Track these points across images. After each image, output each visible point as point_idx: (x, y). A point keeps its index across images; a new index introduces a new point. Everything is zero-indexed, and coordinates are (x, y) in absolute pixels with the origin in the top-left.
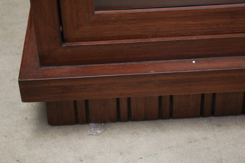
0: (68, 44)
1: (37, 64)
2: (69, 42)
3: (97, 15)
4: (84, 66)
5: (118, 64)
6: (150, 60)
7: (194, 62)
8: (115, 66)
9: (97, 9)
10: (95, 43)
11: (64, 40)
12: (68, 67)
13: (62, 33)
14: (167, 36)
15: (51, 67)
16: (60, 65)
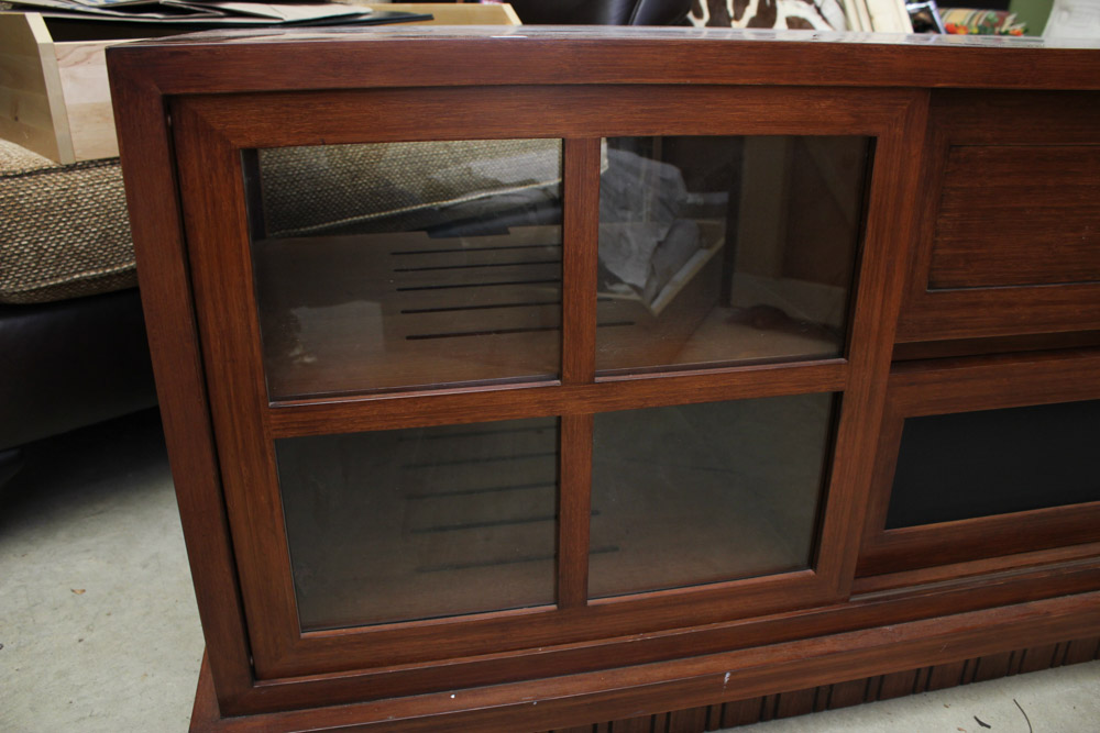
0: (263, 683)
1: (217, 712)
2: (265, 679)
3: (306, 639)
4: (288, 713)
5: (340, 707)
6: (389, 697)
7: (453, 696)
8: (334, 711)
9: (305, 628)
10: (303, 680)
11: (255, 675)
12: (265, 716)
13: (253, 669)
14: (411, 661)
15: (237, 718)
16: (252, 714)
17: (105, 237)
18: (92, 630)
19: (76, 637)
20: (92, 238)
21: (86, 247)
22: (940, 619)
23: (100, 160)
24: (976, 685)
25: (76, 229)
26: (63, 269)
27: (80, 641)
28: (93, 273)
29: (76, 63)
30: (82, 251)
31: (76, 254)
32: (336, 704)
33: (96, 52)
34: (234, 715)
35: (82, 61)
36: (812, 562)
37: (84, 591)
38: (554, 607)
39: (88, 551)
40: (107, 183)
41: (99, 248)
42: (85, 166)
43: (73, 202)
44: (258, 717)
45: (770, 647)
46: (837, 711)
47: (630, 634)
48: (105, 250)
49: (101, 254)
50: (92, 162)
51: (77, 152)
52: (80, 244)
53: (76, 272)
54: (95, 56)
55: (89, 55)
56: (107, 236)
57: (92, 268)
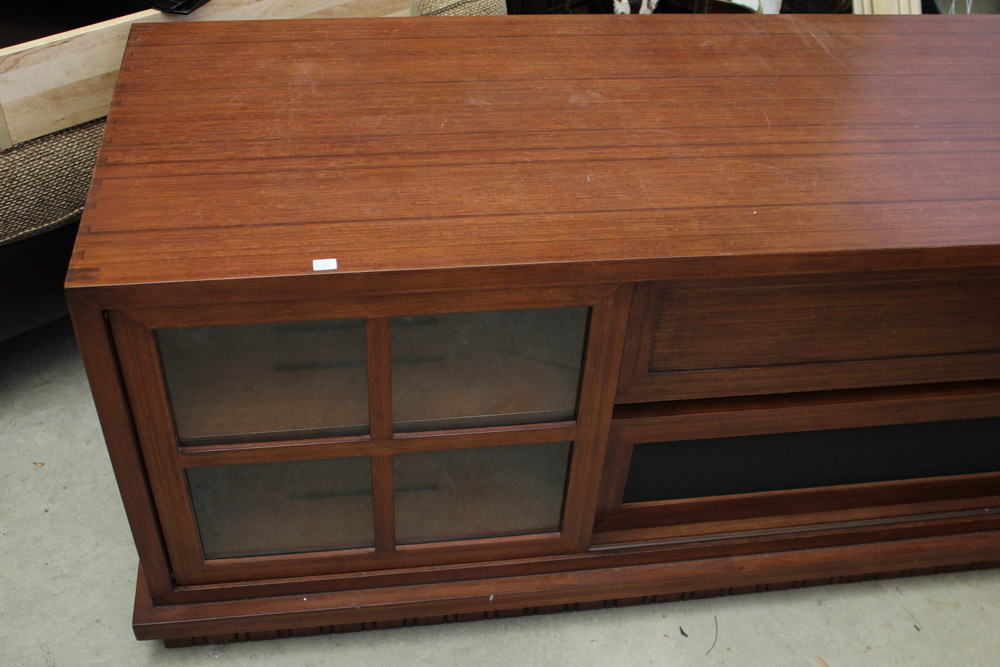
0: (181, 589)
1: (151, 603)
2: (180, 585)
3: (208, 565)
4: (197, 605)
5: (230, 602)
7: (305, 599)
10: (206, 587)
11: (175, 583)
12: (182, 606)
13: (173, 580)
14: (278, 577)
15: (164, 607)
17: (42, 202)
18: (54, 502)
19: (43, 508)
20: (32, 204)
21: (27, 211)
22: (659, 565)
23: (33, 140)
24: (694, 601)
25: (18, 200)
26: (10, 230)
27: (46, 511)
28: (34, 229)
29: (7, 70)
30: (24, 215)
31: (18, 217)
32: (229, 600)
33: (22, 57)
34: (163, 605)
35: (11, 68)
36: (560, 528)
37: (43, 464)
38: (373, 549)
39: (41, 423)
40: (40, 158)
41: (38, 210)
42: (21, 147)
43: (14, 179)
44: (178, 607)
45: (527, 577)
46: (583, 612)
47: (426, 566)
48: (42, 211)
49: (40, 215)
50: (26, 142)
51: (13, 138)
52: (22, 210)
53: (20, 230)
54: (22, 61)
55: (17, 61)
56: (44, 200)
57: (33, 225)
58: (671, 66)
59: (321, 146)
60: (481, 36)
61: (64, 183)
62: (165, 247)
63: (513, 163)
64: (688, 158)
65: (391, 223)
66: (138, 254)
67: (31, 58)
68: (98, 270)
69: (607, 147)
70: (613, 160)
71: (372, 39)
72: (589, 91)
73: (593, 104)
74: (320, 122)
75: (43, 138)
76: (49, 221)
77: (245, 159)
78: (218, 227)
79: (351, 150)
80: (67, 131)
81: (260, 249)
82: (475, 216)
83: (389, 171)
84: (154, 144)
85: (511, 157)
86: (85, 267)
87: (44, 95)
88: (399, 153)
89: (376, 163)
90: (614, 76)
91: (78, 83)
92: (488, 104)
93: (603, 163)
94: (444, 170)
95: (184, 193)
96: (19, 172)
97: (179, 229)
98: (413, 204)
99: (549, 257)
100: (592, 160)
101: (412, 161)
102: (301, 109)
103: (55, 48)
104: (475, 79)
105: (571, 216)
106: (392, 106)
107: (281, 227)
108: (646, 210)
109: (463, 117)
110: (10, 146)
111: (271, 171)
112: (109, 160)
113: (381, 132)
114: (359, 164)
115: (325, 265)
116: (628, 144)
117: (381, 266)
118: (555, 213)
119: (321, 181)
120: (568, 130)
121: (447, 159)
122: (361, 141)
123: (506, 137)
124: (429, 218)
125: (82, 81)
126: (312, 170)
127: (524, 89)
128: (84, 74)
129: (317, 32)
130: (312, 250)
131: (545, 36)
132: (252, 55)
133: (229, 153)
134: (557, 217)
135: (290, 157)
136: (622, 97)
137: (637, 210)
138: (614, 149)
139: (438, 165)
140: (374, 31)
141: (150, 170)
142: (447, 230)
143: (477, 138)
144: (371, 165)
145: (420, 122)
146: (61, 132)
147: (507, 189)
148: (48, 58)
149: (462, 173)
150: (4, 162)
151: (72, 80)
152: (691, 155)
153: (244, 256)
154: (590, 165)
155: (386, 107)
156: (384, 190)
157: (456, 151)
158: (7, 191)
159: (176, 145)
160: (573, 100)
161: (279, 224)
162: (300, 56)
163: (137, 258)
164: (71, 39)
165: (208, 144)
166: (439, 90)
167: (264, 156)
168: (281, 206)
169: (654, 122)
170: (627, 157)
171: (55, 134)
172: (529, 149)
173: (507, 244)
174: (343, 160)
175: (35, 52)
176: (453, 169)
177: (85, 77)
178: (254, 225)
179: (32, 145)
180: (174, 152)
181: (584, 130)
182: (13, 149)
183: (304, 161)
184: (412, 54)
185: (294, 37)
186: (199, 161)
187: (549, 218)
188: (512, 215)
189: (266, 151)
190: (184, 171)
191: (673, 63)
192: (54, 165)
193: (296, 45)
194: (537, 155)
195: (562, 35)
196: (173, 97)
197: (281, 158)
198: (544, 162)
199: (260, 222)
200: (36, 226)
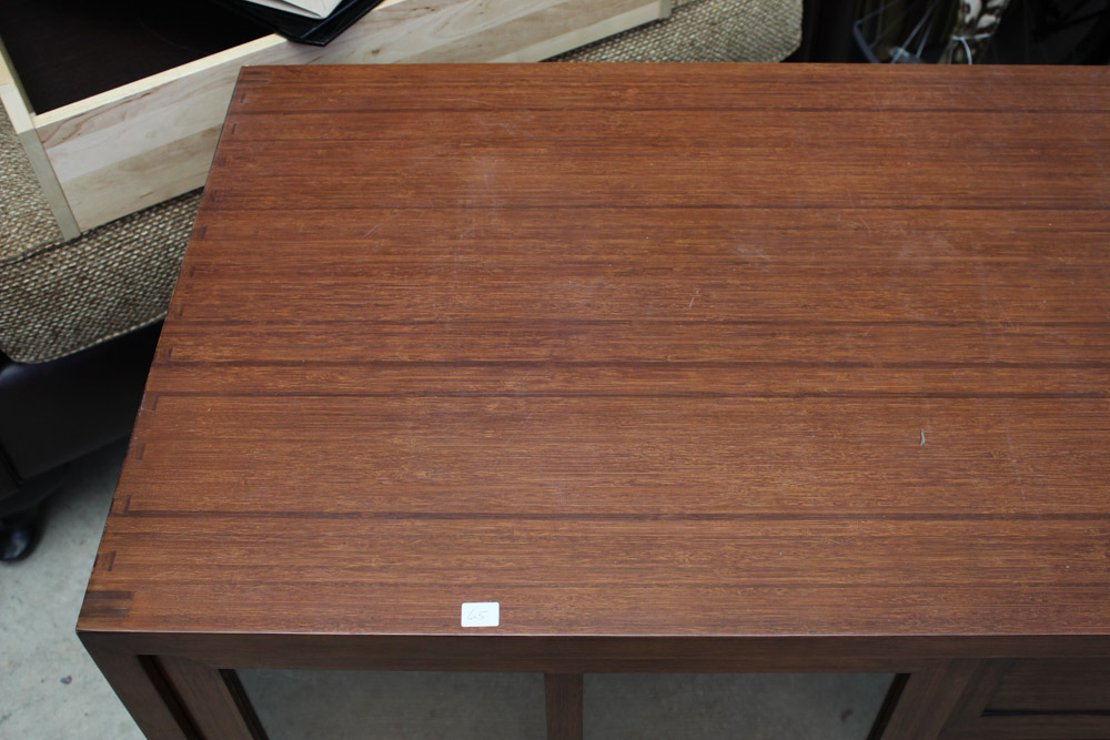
17: (126, 303)
20: (111, 307)
21: (105, 315)
23: (109, 223)
25: (92, 303)
26: (84, 338)
28: (117, 334)
29: (65, 139)
30: (102, 319)
31: (94, 323)
33: (86, 120)
35: (70, 136)
40: (120, 248)
41: (120, 312)
42: (93, 233)
43: (84, 278)
48: (127, 312)
49: (123, 317)
50: (100, 227)
51: (80, 225)
52: (98, 315)
53: (98, 337)
54: (84, 126)
55: (78, 126)
56: (127, 300)
57: (116, 330)
58: (1068, 182)
59: (497, 340)
60: (764, 109)
61: (155, 277)
62: (236, 554)
63: (800, 395)
64: (1093, 395)
65: (593, 525)
66: (194, 567)
67: (97, 121)
68: (128, 596)
69: (956, 365)
70: (965, 396)
71: (595, 109)
72: (931, 234)
73: (937, 265)
74: (499, 288)
75: (123, 220)
76: (138, 323)
77: (377, 364)
78: (321, 515)
79: (540, 353)
80: (159, 207)
81: (382, 569)
82: (731, 517)
83: (599, 403)
84: (242, 323)
85: (798, 383)
86: (112, 587)
87: (121, 167)
88: (618, 364)
89: (580, 386)
90: (973, 203)
91: (170, 145)
92: (768, 258)
93: (947, 402)
94: (687, 406)
95: (277, 433)
96: (91, 268)
97: (262, 515)
98: (631, 482)
99: (850, 624)
100: (930, 396)
101: (638, 382)
102: (473, 258)
103: (133, 103)
104: (748, 202)
105: (890, 526)
106: (615, 258)
107: (418, 523)
108: (1017, 517)
109: (724, 286)
110: (77, 235)
111: (413, 394)
112: (173, 354)
113: (593, 315)
114: (553, 386)
115: (480, 616)
116: (992, 358)
117: (571, 623)
118: (864, 517)
119: (491, 421)
120: (893, 323)
121: (693, 380)
122: (560, 334)
123: (792, 334)
124: (656, 518)
125: (175, 143)
126: (477, 395)
127: (826, 227)
128: (177, 134)
129: (511, 91)
130: (463, 580)
131: (864, 110)
132: (407, 138)
133: (353, 350)
134: (866, 527)
135: (446, 364)
136: (985, 251)
137: (1002, 518)
138: (967, 371)
139: (680, 395)
140: (598, 92)
141: (231, 380)
142: (684, 547)
143: (744, 335)
144: (572, 388)
145: (657, 293)
146: (150, 209)
147: (788, 455)
148: (123, 117)
149: (716, 416)
150: (69, 256)
151: (161, 141)
152: (1097, 388)
153: (354, 584)
154: (927, 405)
155: (605, 258)
156: (588, 447)
157: (710, 364)
158: (76, 294)
159: (274, 328)
160: (903, 255)
161: (417, 516)
162: (480, 143)
163: (190, 576)
164: (156, 89)
165: (324, 327)
166: (691, 223)
167: (406, 358)
168: (422, 474)
169: (1035, 308)
170: (989, 390)
171: (141, 213)
172: (827, 365)
173: (780, 586)
174: (529, 375)
175: (104, 112)
176: (703, 405)
177: (178, 137)
178: (378, 516)
179: (108, 230)
180: (274, 340)
181: (920, 323)
182: (82, 236)
183: (468, 372)
184: (654, 143)
185: (475, 102)
186: (307, 364)
187: (853, 527)
188: (794, 517)
189: (411, 347)
190: (283, 385)
191: (1070, 175)
192: (139, 255)
193: (477, 117)
194: (840, 379)
195: (892, 109)
196: (281, 224)
197: (432, 364)
198: (852, 396)
199: (386, 507)
200: (120, 330)
